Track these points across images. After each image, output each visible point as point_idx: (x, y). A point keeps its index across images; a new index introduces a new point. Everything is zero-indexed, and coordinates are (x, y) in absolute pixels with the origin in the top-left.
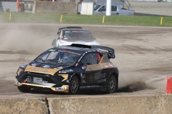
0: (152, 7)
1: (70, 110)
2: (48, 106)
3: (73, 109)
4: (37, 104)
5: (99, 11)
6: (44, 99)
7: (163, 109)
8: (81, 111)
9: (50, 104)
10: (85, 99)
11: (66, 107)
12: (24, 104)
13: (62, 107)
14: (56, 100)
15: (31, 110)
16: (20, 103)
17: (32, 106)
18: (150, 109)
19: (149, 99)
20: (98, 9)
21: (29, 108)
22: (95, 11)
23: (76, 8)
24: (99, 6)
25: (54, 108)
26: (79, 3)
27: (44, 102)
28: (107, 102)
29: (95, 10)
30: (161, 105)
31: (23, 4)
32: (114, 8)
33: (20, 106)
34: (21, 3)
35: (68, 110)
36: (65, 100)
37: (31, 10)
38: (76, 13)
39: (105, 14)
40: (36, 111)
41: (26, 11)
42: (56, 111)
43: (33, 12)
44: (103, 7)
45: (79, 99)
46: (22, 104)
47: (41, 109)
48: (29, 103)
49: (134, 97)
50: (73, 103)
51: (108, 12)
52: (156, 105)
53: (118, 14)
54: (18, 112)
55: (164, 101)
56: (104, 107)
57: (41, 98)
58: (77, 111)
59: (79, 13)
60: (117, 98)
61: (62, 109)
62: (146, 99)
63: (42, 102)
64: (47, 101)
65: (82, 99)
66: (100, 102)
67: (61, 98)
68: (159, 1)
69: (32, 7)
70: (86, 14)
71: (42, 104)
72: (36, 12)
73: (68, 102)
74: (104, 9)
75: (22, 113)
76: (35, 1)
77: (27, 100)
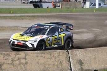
1: (80, 55)
2: (69, 54)
3: (81, 55)
4: (63, 53)
5: (93, 6)
8: (85, 56)
9: (69, 53)
10: (87, 50)
11: (78, 54)
12: (57, 53)
13: (76, 54)
14: (72, 51)
15: (60, 56)
16: (55, 53)
17: (61, 54)
20: (92, 5)
21: (60, 55)
23: (81, 5)
24: (93, 3)
25: (72, 55)
27: (67, 52)
28: (98, 51)
29: (90, 5)
31: (55, 4)
32: (100, 4)
33: (55, 54)
35: (78, 56)
36: (77, 51)
37: (59, 7)
38: (81, 7)
39: (95, 7)
40: (63, 56)
41: (57, 7)
43: (60, 7)
44: (95, 4)
45: (84, 50)
47: (65, 55)
48: (59, 53)
50: (81, 52)
51: (97, 6)
53: (102, 7)
54: (54, 57)
56: (96, 53)
57: (65, 50)
58: (83, 56)
60: (103, 48)
63: (66, 52)
64: (68, 51)
69: (59, 5)
71: (66, 53)
72: (62, 8)
73: (79, 51)
74: (95, 5)
75: (56, 58)
76: (61, 2)
77: (58, 51)
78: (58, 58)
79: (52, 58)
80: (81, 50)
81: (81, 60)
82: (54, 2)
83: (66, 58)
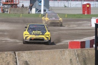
0: (62, 10)
1: (26, 57)
2: (16, 55)
3: (27, 57)
4: (11, 54)
5: (38, 12)
6: (14, 52)
7: (67, 56)
8: (31, 57)
9: (16, 54)
10: (32, 52)
11: (24, 56)
12: (5, 55)
13: (22, 55)
14: (19, 52)
15: (8, 57)
16: (3, 54)
17: (8, 55)
18: (61, 56)
19: (61, 51)
21: (7, 57)
22: (36, 12)
23: (28, 11)
24: (38, 9)
25: (19, 56)
27: (14, 54)
28: (42, 53)
30: (67, 54)
32: (45, 11)
33: (3, 55)
34: (3, 9)
35: (25, 57)
36: (23, 52)
38: (28, 13)
39: (41, 13)
40: (10, 58)
41: (5, 12)
42: (19, 57)
43: (8, 13)
44: (40, 10)
45: (30, 52)
47: (12, 57)
48: (7, 54)
50: (27, 54)
51: (42, 12)
52: (64, 54)
53: (46, 13)
54: (2, 58)
55: (68, 52)
56: (41, 55)
57: (12, 52)
58: (29, 58)
60: (47, 51)
61: (22, 57)
62: (59, 51)
63: (13, 54)
64: (15, 53)
66: (39, 53)
68: (65, 7)
69: (8, 10)
72: (10, 13)
73: (25, 53)
75: (4, 59)
76: (9, 8)
77: (6, 52)
78: (6, 59)
80: (27, 52)
81: (26, 62)
83: (13, 59)
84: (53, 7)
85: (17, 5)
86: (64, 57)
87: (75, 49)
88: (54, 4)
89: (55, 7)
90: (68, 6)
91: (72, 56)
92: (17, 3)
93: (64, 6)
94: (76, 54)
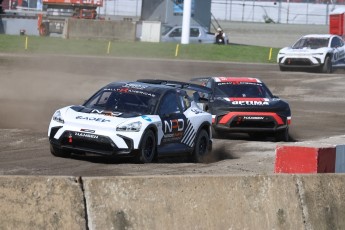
0: (255, 31)
1: (119, 197)
2: (83, 190)
3: (123, 196)
4: (65, 186)
5: (170, 36)
6: (77, 179)
7: (268, 197)
8: (137, 199)
9: (86, 186)
10: (143, 180)
11: (113, 192)
12: (44, 186)
13: (106, 191)
14: (96, 180)
15: (55, 197)
16: (39, 184)
17: (58, 189)
18: (248, 197)
19: (246, 181)
20: (169, 33)
21: (53, 193)
22: (163, 37)
23: (133, 31)
24: (171, 28)
25: (94, 193)
26: (137, 23)
27: (77, 184)
28: (179, 184)
29: (163, 34)
30: (266, 191)
31: (48, 23)
32: (194, 33)
33: (38, 189)
34: (44, 21)
35: (115, 197)
36: (111, 180)
37: (60, 32)
38: (132, 38)
39: (179, 42)
40: (64, 198)
41: (52, 35)
42: (96, 198)
43: (64, 36)
44: (177, 30)
45: (135, 179)
46: (41, 186)
47: (71, 195)
48: (53, 185)
49: (222, 178)
50: (123, 185)
51: (185, 38)
52: (258, 192)
53: (200, 41)
54: (34, 199)
55: (271, 185)
56: (173, 193)
57: (72, 177)
58: (131, 199)
59: (137, 39)
60: (195, 178)
61: (106, 195)
62: (242, 181)
63: (74, 183)
64: (81, 181)
65: (138, 179)
66: (166, 184)
67: (105, 178)
68: (267, 22)
69: (62, 28)
70: (148, 40)
71: (73, 186)
72: (68, 37)
73: (117, 183)
74: (178, 33)
75: (41, 202)
76: (67, 19)
77: (49, 179)
78: (47, 203)
79: (29, 201)
80: (126, 180)
81: (122, 213)
82: (45, 18)
83: (75, 202)
84: (225, 21)
85: (97, 10)
86: (256, 203)
87: (298, 175)
88: (228, 9)
89: (231, 22)
90: (279, 19)
91: (285, 198)
92: (95, 2)
93: (265, 17)
94: (302, 192)
